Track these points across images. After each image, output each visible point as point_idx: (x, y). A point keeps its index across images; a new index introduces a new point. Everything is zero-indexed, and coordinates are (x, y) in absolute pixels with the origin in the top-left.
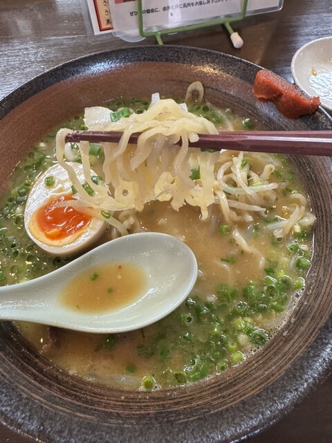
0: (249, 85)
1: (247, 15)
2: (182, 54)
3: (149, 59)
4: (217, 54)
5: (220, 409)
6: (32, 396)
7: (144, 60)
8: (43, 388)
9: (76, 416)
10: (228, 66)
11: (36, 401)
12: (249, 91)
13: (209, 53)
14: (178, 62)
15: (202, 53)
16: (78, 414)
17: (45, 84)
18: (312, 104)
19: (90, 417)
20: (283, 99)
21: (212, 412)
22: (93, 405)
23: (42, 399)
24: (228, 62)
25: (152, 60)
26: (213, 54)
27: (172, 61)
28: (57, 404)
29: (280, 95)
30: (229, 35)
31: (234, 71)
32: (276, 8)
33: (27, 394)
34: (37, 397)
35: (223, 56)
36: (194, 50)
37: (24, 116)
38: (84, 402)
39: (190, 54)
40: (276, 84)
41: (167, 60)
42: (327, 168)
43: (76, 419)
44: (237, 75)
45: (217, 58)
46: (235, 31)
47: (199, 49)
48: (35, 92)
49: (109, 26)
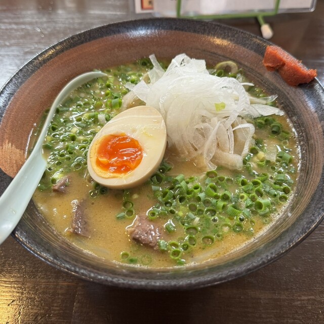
0: (260, 57)
1: (279, 12)
2: (208, 27)
3: (180, 29)
4: (237, 31)
7: (175, 30)
10: (245, 41)
12: (260, 63)
14: (203, 34)
15: (224, 28)
18: (309, 75)
20: (285, 68)
25: (182, 30)
26: (234, 30)
29: (284, 64)
30: (259, 26)
31: (249, 45)
32: (308, 9)
36: (219, 26)
37: (70, 59)
39: (214, 28)
40: (281, 56)
41: (195, 32)
42: (315, 126)
44: (252, 49)
45: (237, 33)
48: (82, 43)
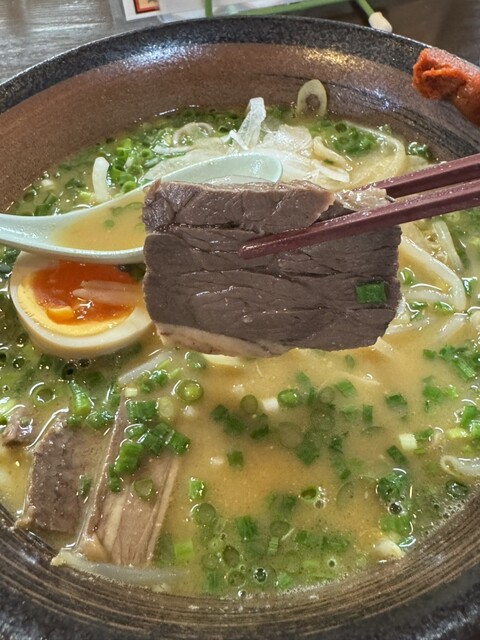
2: (286, 28)
3: (230, 39)
4: (347, 28)
5: (381, 611)
6: (26, 593)
7: (220, 41)
8: (46, 584)
9: (109, 627)
10: (368, 46)
11: (33, 600)
12: (407, 87)
13: (333, 26)
14: (280, 43)
16: (112, 624)
17: (47, 80)
19: (136, 629)
21: (367, 617)
22: (141, 614)
23: (44, 599)
24: (369, 39)
25: (235, 41)
26: (341, 27)
27: (268, 41)
28: (73, 608)
31: (378, 53)
33: (17, 588)
34: (34, 594)
35: (359, 30)
37: (10, 132)
38: (121, 610)
39: (299, 29)
41: (261, 40)
43: (110, 630)
44: (384, 61)
45: (349, 32)
46: (376, 10)
47: (317, 20)
49: (152, 5)
